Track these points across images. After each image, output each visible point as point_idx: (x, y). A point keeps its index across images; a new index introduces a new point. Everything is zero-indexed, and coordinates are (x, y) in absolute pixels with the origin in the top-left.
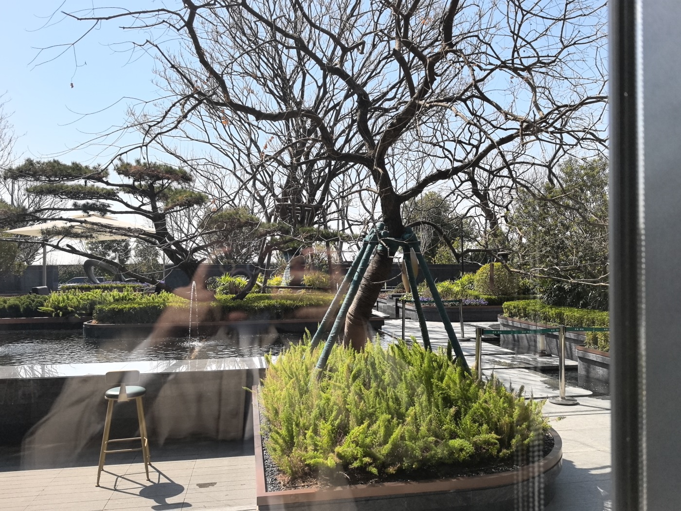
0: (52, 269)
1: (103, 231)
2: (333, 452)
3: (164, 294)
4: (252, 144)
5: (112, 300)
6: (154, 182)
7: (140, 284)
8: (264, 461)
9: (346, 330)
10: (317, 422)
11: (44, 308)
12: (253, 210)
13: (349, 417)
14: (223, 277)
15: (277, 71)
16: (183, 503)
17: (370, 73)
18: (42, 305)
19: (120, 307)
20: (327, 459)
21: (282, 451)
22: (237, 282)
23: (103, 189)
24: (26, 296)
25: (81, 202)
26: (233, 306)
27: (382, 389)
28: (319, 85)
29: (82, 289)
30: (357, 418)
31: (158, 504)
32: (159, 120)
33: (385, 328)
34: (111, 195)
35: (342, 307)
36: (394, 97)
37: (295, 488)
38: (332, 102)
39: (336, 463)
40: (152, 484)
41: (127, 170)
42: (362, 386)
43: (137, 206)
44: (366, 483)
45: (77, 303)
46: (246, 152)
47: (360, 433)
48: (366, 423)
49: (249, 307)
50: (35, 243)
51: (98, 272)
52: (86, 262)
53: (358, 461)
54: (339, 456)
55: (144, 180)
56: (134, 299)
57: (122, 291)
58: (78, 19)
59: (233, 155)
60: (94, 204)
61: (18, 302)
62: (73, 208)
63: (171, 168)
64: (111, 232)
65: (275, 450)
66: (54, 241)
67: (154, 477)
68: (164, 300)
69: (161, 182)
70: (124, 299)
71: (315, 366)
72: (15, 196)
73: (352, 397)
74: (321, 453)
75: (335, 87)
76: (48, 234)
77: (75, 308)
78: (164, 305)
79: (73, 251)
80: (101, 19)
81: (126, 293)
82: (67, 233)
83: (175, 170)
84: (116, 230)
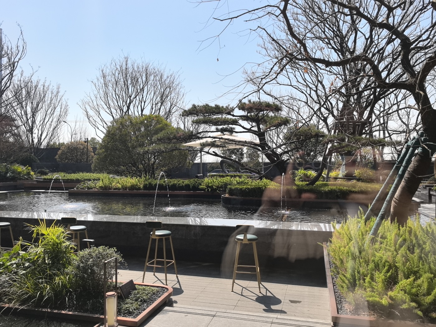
0: (205, 165)
1: (231, 143)
2: (387, 295)
3: (264, 180)
4: (319, 84)
5: (236, 183)
6: (259, 113)
7: (250, 174)
8: (335, 293)
9: (392, 210)
10: (373, 272)
11: (202, 186)
12: (318, 127)
13: (397, 272)
14: (299, 171)
15: (336, 32)
16: (281, 311)
17: (407, 23)
18: (201, 185)
19: (241, 187)
20: (382, 299)
21: (348, 288)
22: (309, 174)
23: (231, 119)
24: (193, 180)
25: (220, 127)
26: (307, 189)
27: (424, 254)
28: (367, 37)
29: (220, 176)
30: (404, 273)
31: (266, 308)
32: (267, 74)
33: (421, 210)
34: (235, 122)
35: (390, 194)
36: (428, 38)
37: (358, 315)
38: (377, 48)
39: (389, 303)
40: (262, 295)
41: (244, 107)
42: (407, 251)
43: (249, 128)
44: (412, 321)
45: (218, 184)
46: (315, 89)
47: (408, 284)
48: (412, 279)
49: (318, 190)
50: (196, 150)
51: (227, 166)
52: (221, 161)
53: (406, 304)
54: (391, 298)
55: (253, 112)
56: (248, 183)
57: (241, 178)
58: (221, 20)
59: (306, 92)
60: (226, 128)
61: (189, 183)
62: (215, 130)
63: (269, 103)
64: (235, 144)
65: (342, 287)
66: (206, 149)
67: (263, 291)
68: (264, 184)
69: (262, 112)
70: (242, 182)
71: (369, 234)
72: (186, 125)
73: (399, 258)
74: (377, 294)
75: (380, 37)
76: (204, 145)
77: (217, 187)
78: (266, 187)
79: (216, 155)
80: (233, 18)
81: (243, 179)
82: (213, 145)
83: (271, 105)
84: (238, 142)
